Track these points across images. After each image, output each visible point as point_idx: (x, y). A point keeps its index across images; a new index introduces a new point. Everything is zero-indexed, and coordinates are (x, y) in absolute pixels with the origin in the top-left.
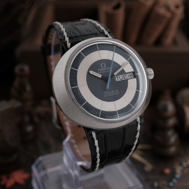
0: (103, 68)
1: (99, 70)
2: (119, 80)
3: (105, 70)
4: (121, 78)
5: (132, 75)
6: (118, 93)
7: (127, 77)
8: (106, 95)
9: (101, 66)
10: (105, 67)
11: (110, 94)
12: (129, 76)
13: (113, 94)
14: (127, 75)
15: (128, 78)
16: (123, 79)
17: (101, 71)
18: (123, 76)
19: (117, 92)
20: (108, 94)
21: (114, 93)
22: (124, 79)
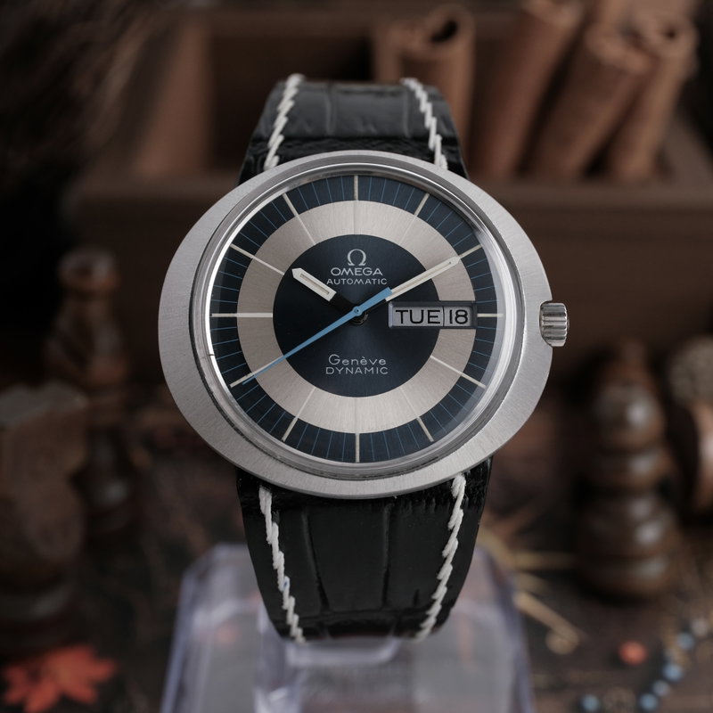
0: (353, 268)
1: (336, 272)
2: (407, 323)
3: (359, 278)
4: (417, 317)
5: (465, 316)
6: (384, 371)
7: (442, 317)
9: (349, 260)
10: (362, 264)
11: (350, 367)
12: (454, 316)
13: (363, 370)
14: (447, 311)
15: (447, 323)
16: (425, 324)
17: (340, 277)
18: (429, 311)
19: (380, 366)
20: (340, 365)
21: (369, 366)
22: (429, 322)
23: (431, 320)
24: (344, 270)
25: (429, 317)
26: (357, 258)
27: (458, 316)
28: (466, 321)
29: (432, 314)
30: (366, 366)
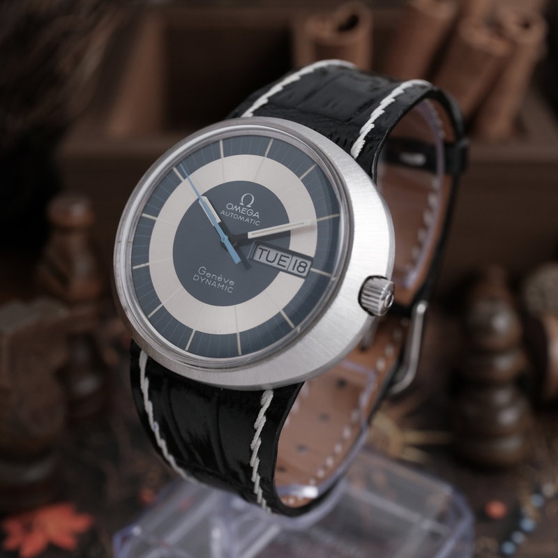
0: (242, 207)
1: (230, 206)
2: (263, 260)
3: (242, 215)
4: (271, 258)
5: (305, 268)
6: (230, 290)
7: (290, 262)
8: (199, 275)
9: (242, 199)
10: (249, 206)
11: (210, 279)
12: (297, 265)
13: (217, 285)
14: (295, 258)
15: (290, 269)
16: (275, 264)
17: (231, 211)
18: (282, 256)
19: (229, 286)
20: (204, 276)
21: (222, 283)
22: (278, 264)
23: (281, 263)
24: (236, 207)
25: (280, 260)
26: (247, 200)
27: (300, 266)
28: (304, 272)
29: (283, 258)
30: (219, 282)
